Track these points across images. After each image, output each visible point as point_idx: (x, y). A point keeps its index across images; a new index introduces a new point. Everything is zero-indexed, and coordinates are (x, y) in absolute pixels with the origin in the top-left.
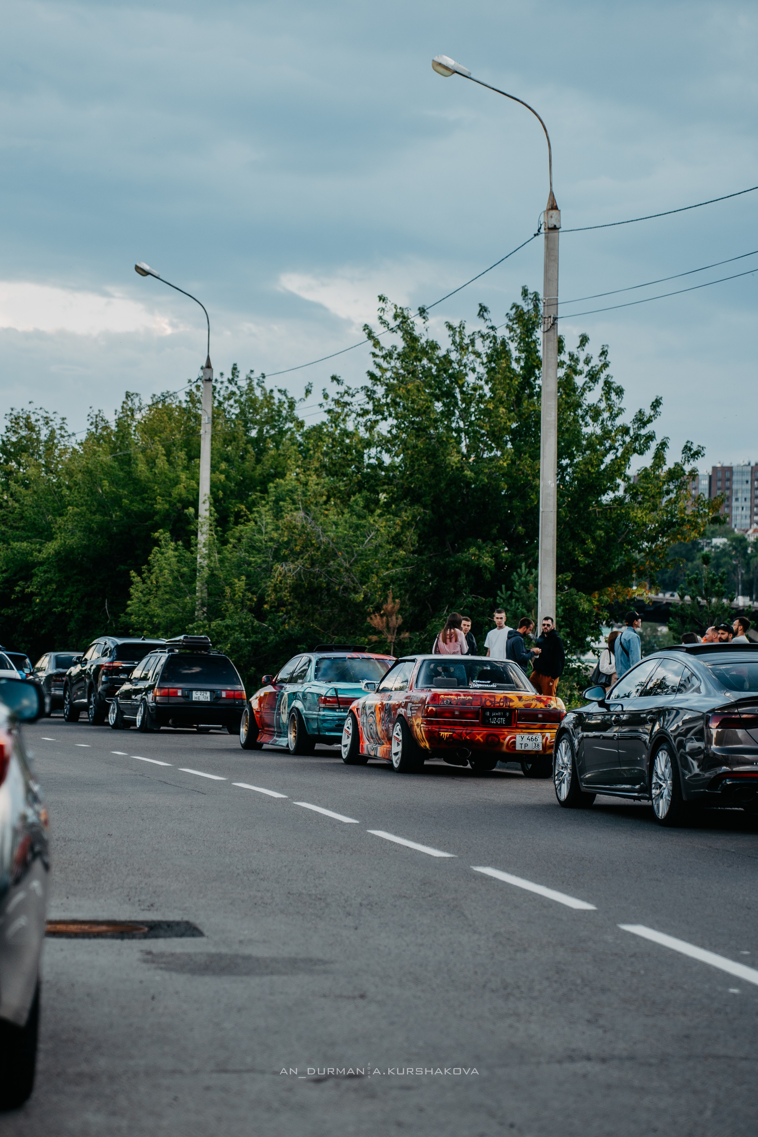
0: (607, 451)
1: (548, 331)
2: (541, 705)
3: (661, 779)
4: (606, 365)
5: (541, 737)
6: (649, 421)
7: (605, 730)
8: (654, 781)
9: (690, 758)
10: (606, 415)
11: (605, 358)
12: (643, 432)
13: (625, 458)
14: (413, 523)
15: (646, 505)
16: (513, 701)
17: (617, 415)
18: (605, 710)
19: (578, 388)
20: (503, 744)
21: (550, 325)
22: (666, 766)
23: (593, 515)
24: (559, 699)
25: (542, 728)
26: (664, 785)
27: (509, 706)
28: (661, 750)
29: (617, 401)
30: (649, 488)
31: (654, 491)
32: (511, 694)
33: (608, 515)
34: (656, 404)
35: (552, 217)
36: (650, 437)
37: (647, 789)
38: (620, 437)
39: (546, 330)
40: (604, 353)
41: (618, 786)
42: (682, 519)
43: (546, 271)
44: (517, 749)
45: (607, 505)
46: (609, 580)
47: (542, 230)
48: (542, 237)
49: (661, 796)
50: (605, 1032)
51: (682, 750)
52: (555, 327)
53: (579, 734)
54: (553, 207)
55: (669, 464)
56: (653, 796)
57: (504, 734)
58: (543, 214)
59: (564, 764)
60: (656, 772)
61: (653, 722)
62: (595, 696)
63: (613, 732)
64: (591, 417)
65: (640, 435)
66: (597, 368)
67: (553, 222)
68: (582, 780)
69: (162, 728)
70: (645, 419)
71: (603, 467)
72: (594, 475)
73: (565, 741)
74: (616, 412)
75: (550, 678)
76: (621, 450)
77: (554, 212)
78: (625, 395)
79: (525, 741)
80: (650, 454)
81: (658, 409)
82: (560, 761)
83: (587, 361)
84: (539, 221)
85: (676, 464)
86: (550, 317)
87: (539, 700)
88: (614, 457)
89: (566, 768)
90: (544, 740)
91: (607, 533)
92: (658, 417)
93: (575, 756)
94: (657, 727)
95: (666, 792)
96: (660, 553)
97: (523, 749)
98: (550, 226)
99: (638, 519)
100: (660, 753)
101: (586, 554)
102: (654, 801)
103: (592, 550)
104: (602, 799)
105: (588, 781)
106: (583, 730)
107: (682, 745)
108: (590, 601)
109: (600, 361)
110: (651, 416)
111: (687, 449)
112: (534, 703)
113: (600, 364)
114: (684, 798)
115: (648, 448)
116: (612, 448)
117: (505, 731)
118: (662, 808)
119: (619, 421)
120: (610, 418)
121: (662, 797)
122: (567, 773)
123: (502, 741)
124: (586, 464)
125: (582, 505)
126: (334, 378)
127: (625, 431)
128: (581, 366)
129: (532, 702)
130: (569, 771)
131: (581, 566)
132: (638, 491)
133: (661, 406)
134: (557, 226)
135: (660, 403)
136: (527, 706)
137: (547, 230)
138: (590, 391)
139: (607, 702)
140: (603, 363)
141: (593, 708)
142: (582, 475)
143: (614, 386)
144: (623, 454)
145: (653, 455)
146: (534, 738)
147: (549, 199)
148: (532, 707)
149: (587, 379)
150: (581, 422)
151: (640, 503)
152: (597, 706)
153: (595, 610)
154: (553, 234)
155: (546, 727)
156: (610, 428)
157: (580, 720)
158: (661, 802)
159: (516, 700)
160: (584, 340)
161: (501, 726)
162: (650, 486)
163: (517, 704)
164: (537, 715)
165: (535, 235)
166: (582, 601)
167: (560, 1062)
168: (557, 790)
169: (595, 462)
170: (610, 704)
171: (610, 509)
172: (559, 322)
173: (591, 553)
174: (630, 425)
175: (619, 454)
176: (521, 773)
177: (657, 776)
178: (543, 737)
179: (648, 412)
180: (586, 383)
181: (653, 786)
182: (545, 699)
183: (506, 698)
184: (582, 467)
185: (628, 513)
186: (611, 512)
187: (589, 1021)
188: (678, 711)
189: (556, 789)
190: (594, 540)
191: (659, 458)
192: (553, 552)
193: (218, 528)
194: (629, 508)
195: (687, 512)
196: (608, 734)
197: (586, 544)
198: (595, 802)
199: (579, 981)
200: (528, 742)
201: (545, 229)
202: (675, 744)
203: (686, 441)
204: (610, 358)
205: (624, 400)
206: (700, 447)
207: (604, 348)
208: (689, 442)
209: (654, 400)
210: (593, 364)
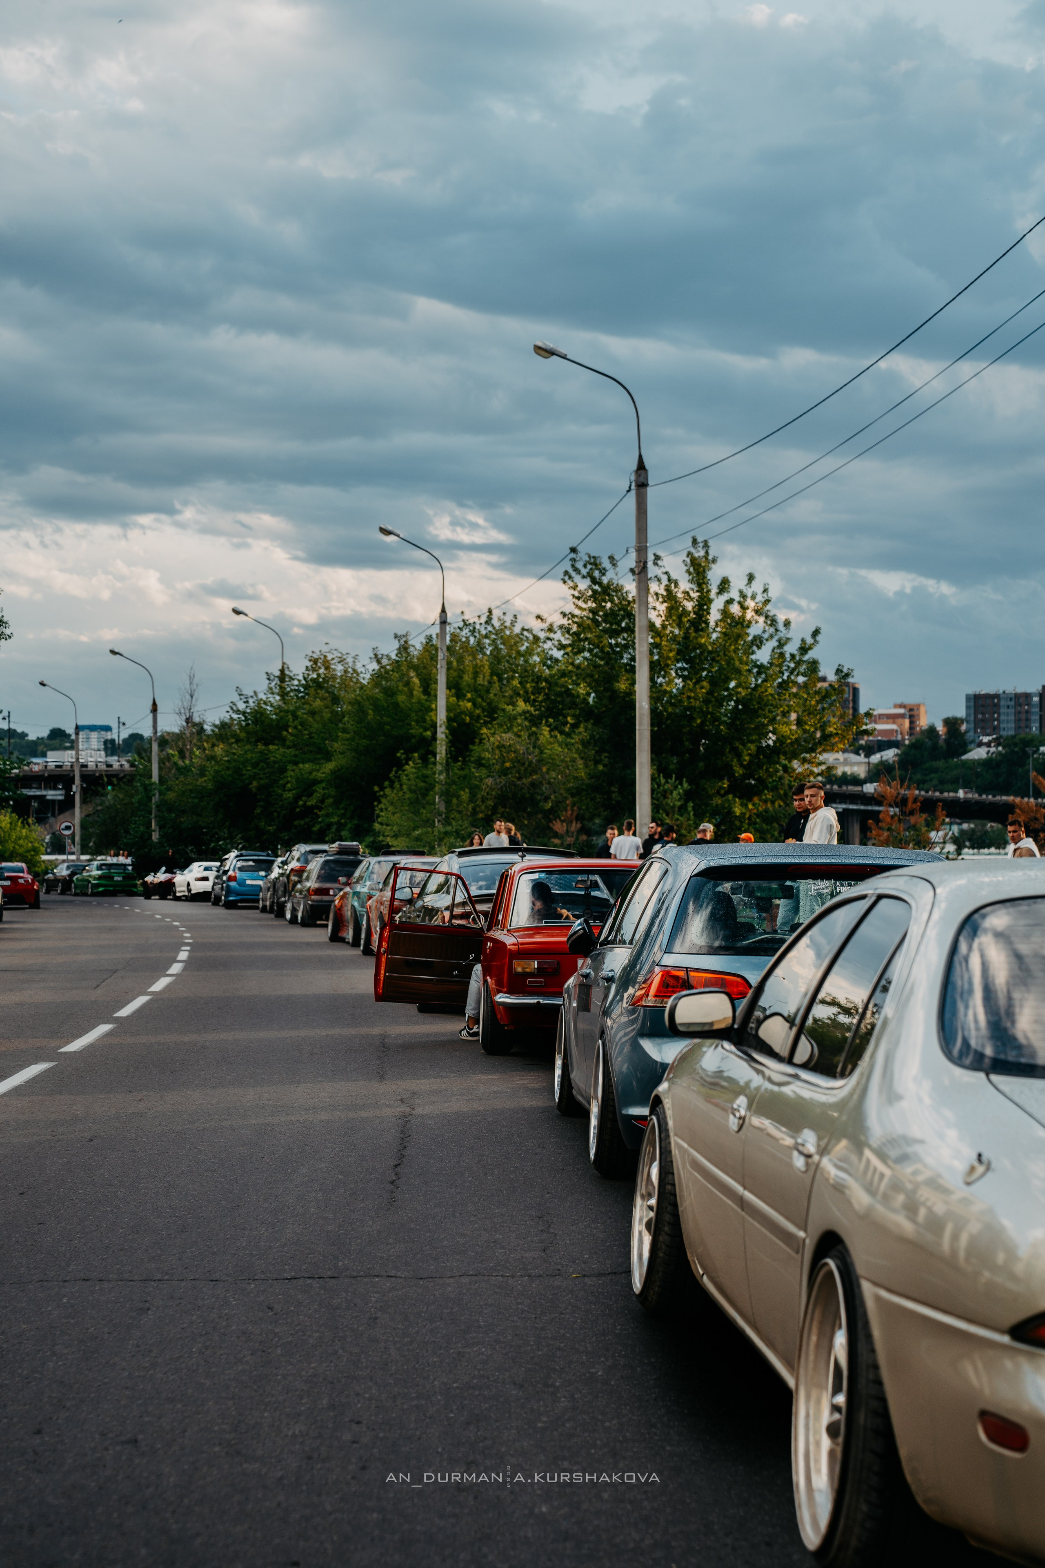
1: (640, 573)
4: (767, 601)
6: (810, 648)
11: (767, 595)
14: (592, 741)
21: (641, 568)
34: (816, 633)
35: (641, 476)
40: (766, 590)
48: (633, 493)
52: (645, 569)
54: (642, 467)
58: (633, 474)
66: (761, 604)
67: (642, 479)
69: (318, 922)
70: (807, 647)
77: (642, 472)
81: (817, 638)
84: (631, 480)
86: (641, 561)
92: (817, 644)
98: (640, 483)
109: (763, 597)
110: (812, 644)
111: (839, 671)
113: (763, 600)
125: (738, 723)
126: (538, 617)
127: (791, 657)
133: (820, 635)
134: (646, 483)
135: (819, 632)
137: (638, 487)
140: (765, 599)
147: (639, 461)
154: (643, 490)
160: (751, 578)
165: (628, 492)
179: (809, 640)
193: (452, 749)
201: (636, 486)
203: (837, 664)
204: (770, 594)
205: (791, 631)
206: (849, 669)
207: (765, 585)
208: (840, 665)
209: (813, 629)
210: (757, 600)
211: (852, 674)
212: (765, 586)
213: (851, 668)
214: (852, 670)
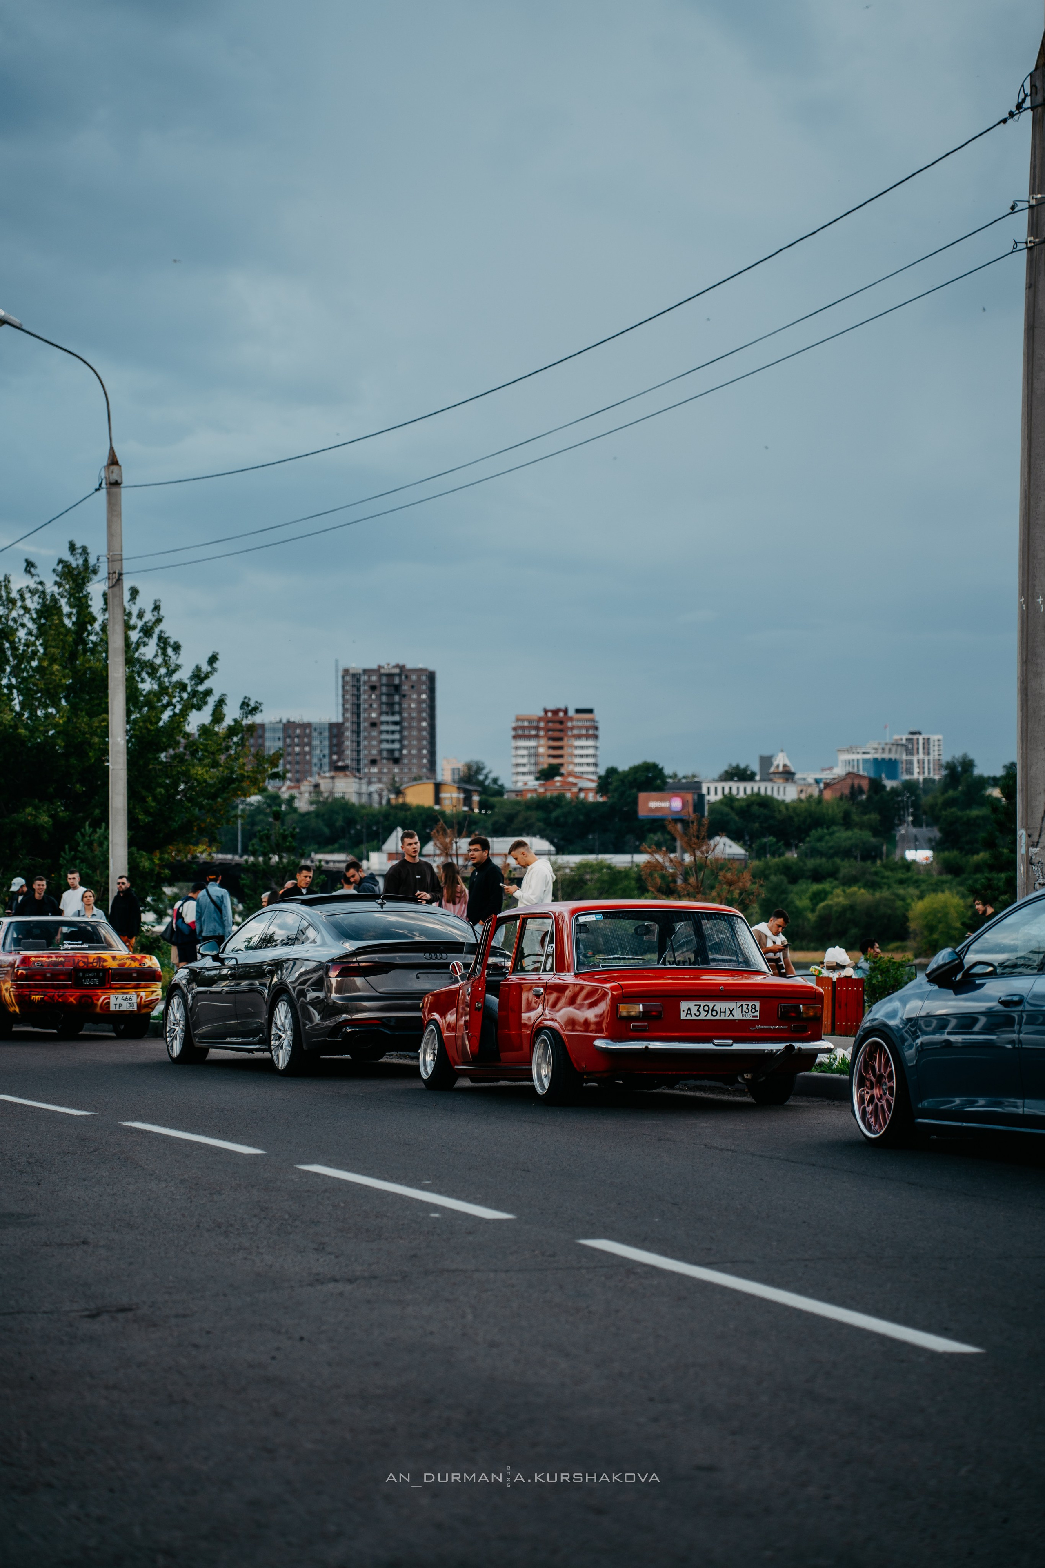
0: (165, 707)
1: (113, 586)
2: (135, 965)
3: (280, 1030)
4: (159, 621)
5: (135, 996)
6: (207, 677)
7: (211, 985)
8: (273, 1032)
9: (311, 1009)
10: (163, 671)
11: (158, 613)
12: (201, 688)
13: (184, 714)
15: (206, 761)
16: (107, 961)
17: (174, 671)
18: (218, 964)
19: (132, 644)
20: (96, 1005)
21: (114, 581)
22: (286, 1017)
23: (153, 772)
24: (154, 957)
25: (137, 987)
26: (284, 1036)
27: (103, 966)
28: (280, 1001)
29: (174, 657)
30: (208, 744)
31: (214, 748)
32: (105, 954)
33: (169, 772)
34: (213, 659)
35: (112, 472)
36: (208, 692)
37: (266, 1041)
38: (177, 694)
39: (111, 585)
40: (157, 608)
41: (228, 1040)
42: (243, 776)
43: (109, 526)
44: (111, 1009)
45: (167, 762)
46: (171, 838)
47: (104, 485)
48: (103, 492)
49: (280, 1046)
50: (337, 1257)
51: (302, 999)
52: (120, 582)
53: (193, 989)
54: (113, 461)
55: (228, 721)
56: (273, 1047)
57: (98, 995)
58: (103, 470)
59: (175, 1020)
60: (276, 1024)
61: (272, 973)
62: (209, 950)
63: (223, 986)
64: (148, 673)
65: (198, 691)
66: (150, 624)
67: (114, 477)
68: (195, 1035)
70: (203, 675)
71: (161, 724)
72: (153, 733)
73: (177, 997)
74: (173, 668)
75: (126, 937)
76: (179, 707)
77: (115, 468)
78: (183, 651)
79: (120, 1001)
80: (208, 709)
81: (215, 665)
82: (172, 1018)
83: (140, 616)
84: (100, 476)
85: (235, 721)
86: (115, 572)
87: (133, 959)
88: (171, 713)
89: (178, 1024)
90: (139, 999)
91: (167, 791)
92: (215, 673)
93: (189, 1013)
94: (275, 979)
95: (285, 1043)
96: (220, 810)
97: (117, 1009)
98: (112, 481)
99: (199, 777)
100: (280, 1004)
101: (147, 812)
102: (273, 1052)
103: (152, 807)
104: (216, 1053)
105: (202, 1036)
106: (199, 986)
107: (302, 993)
108: (151, 860)
109: (154, 616)
110: (208, 673)
111: (244, 704)
112: (128, 962)
113: (153, 619)
114: (305, 1047)
115: (206, 703)
116: (169, 704)
117: (99, 992)
118: (282, 1058)
119: (176, 677)
120: (167, 673)
121: (282, 1048)
122: (179, 1029)
123: (95, 1002)
124: (144, 721)
125: (141, 763)
127: (183, 687)
128: (134, 621)
129: (126, 961)
130: (181, 1027)
131: (141, 824)
132: (198, 747)
133: (217, 662)
134: (119, 481)
135: (217, 659)
136: (122, 965)
137: (108, 485)
138: (144, 646)
139: (221, 956)
140: (156, 618)
141: (208, 962)
142: (141, 732)
143: (172, 642)
144: (181, 710)
145: (211, 712)
146: (128, 997)
147: (110, 454)
148: (126, 966)
149: (141, 635)
150: (137, 678)
151: (200, 760)
152: (211, 960)
153: (157, 869)
154: (115, 490)
155: (141, 986)
156: (167, 684)
157: (195, 977)
158: (281, 1053)
159: (110, 960)
160: (137, 592)
161: (95, 987)
162: (210, 742)
163: (111, 964)
164: (131, 974)
165: (96, 490)
166: (143, 859)
167: (311, 1285)
168: (169, 1048)
169: (154, 720)
170: (224, 959)
171: (171, 766)
172: (124, 577)
173: (151, 810)
174: (186, 681)
175: (177, 711)
176: (113, 1034)
177: (277, 1027)
178: (138, 996)
179: (205, 668)
180: (140, 638)
181: (272, 1037)
182: (139, 958)
183: (100, 959)
184: (141, 724)
185: (188, 770)
186: (171, 770)
187: (316, 1249)
188: (295, 961)
189: (168, 1046)
190: (155, 798)
191: (218, 716)
192: (124, 810)
194: (189, 765)
195: (246, 768)
196: (215, 988)
197: (146, 802)
198: (208, 1058)
199: (287, 1217)
200: (122, 1002)
201: (106, 484)
202: (294, 994)
203: (243, 697)
204: (162, 612)
205: (181, 657)
206: (257, 702)
207: (155, 601)
208: (245, 698)
209: (210, 655)
210: (145, 619)
211: (260, 708)
212: (155, 603)
213: (259, 701)
214: (260, 704)
